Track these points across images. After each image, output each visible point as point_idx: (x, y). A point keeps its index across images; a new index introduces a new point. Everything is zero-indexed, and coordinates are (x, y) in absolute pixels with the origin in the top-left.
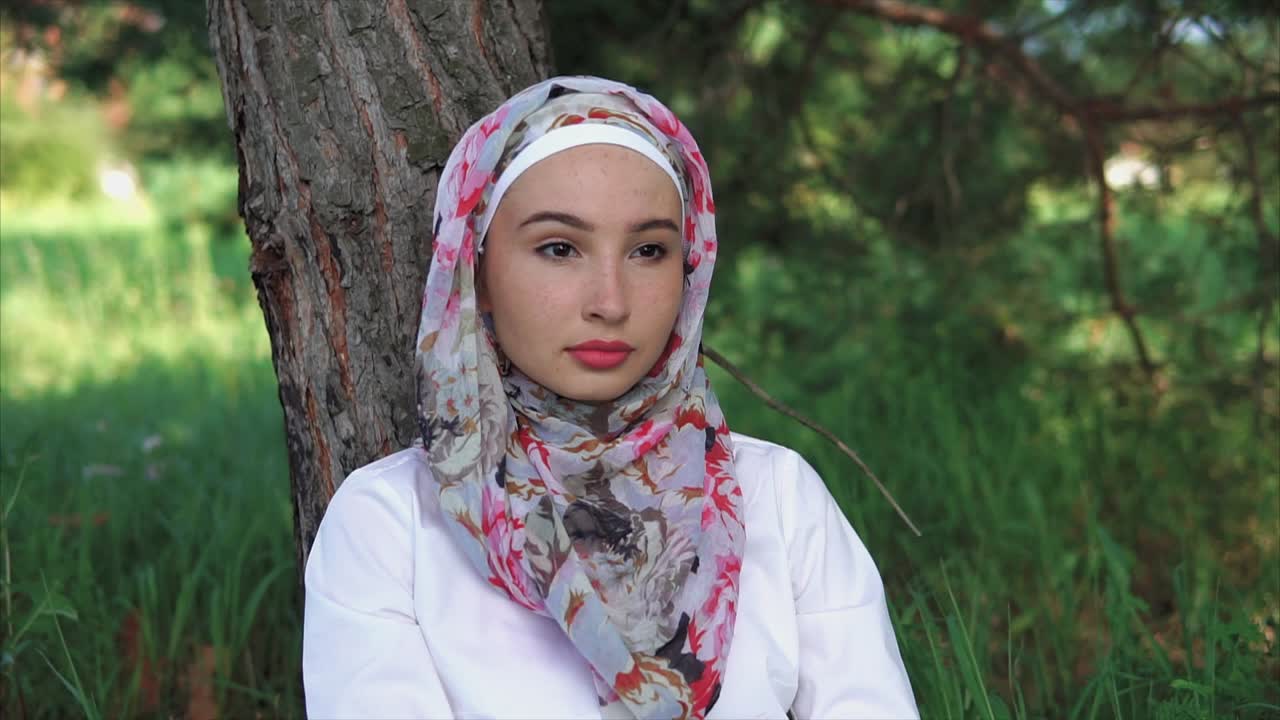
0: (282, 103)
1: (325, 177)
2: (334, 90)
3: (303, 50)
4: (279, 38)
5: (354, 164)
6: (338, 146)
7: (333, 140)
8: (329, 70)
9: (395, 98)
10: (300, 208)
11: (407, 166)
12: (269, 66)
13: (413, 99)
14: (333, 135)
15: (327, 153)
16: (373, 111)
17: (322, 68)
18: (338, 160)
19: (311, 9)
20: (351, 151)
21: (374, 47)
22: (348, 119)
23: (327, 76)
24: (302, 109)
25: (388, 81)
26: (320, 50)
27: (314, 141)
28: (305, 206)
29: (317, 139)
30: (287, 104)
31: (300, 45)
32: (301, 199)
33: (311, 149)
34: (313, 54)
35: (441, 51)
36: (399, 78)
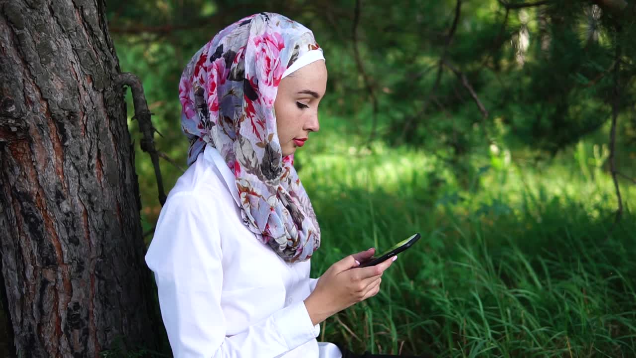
0: (32, 64)
1: (57, 97)
2: (59, 57)
3: (43, 39)
4: (28, 33)
5: (70, 91)
6: (62, 83)
7: (59, 80)
8: (56, 49)
9: (87, 61)
10: (41, 112)
11: (92, 91)
12: (24, 46)
13: (94, 62)
14: (59, 78)
15: (57, 86)
16: (77, 67)
17: (53, 47)
18: (62, 89)
19: (45, 20)
20: (69, 85)
21: (76, 38)
22: (66, 71)
23: (55, 52)
24: (43, 66)
25: (83, 54)
26: (51, 40)
27: (51, 81)
28: (44, 110)
29: (52, 80)
30: (35, 64)
31: (41, 37)
32: (42, 107)
33: (48, 84)
34: (48, 41)
35: (97, 40)
36: (88, 52)
